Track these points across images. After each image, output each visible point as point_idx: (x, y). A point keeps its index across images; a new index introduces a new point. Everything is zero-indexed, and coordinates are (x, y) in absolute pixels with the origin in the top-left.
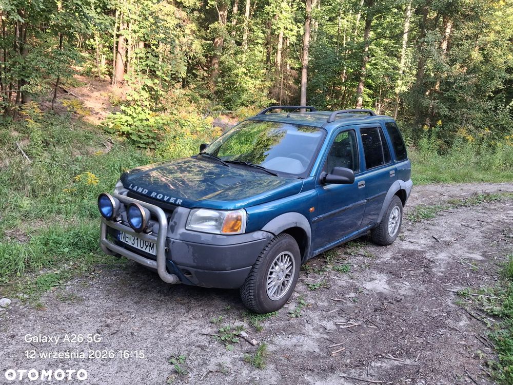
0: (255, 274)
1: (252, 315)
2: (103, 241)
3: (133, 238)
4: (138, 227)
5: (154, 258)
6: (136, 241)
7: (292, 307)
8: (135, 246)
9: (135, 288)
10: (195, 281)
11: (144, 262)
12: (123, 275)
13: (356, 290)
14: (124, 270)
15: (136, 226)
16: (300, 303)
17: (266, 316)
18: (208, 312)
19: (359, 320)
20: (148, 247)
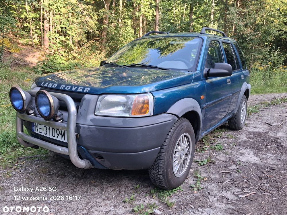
0: (163, 154)
1: (160, 192)
2: (19, 133)
3: (45, 128)
4: (46, 115)
5: (65, 145)
6: (48, 131)
7: (191, 181)
8: (48, 136)
9: (53, 174)
10: (107, 164)
11: (56, 149)
12: (43, 164)
13: (236, 163)
14: (44, 160)
15: (45, 114)
16: (197, 178)
17: (172, 192)
18: (120, 192)
19: (252, 189)
20: (60, 135)
